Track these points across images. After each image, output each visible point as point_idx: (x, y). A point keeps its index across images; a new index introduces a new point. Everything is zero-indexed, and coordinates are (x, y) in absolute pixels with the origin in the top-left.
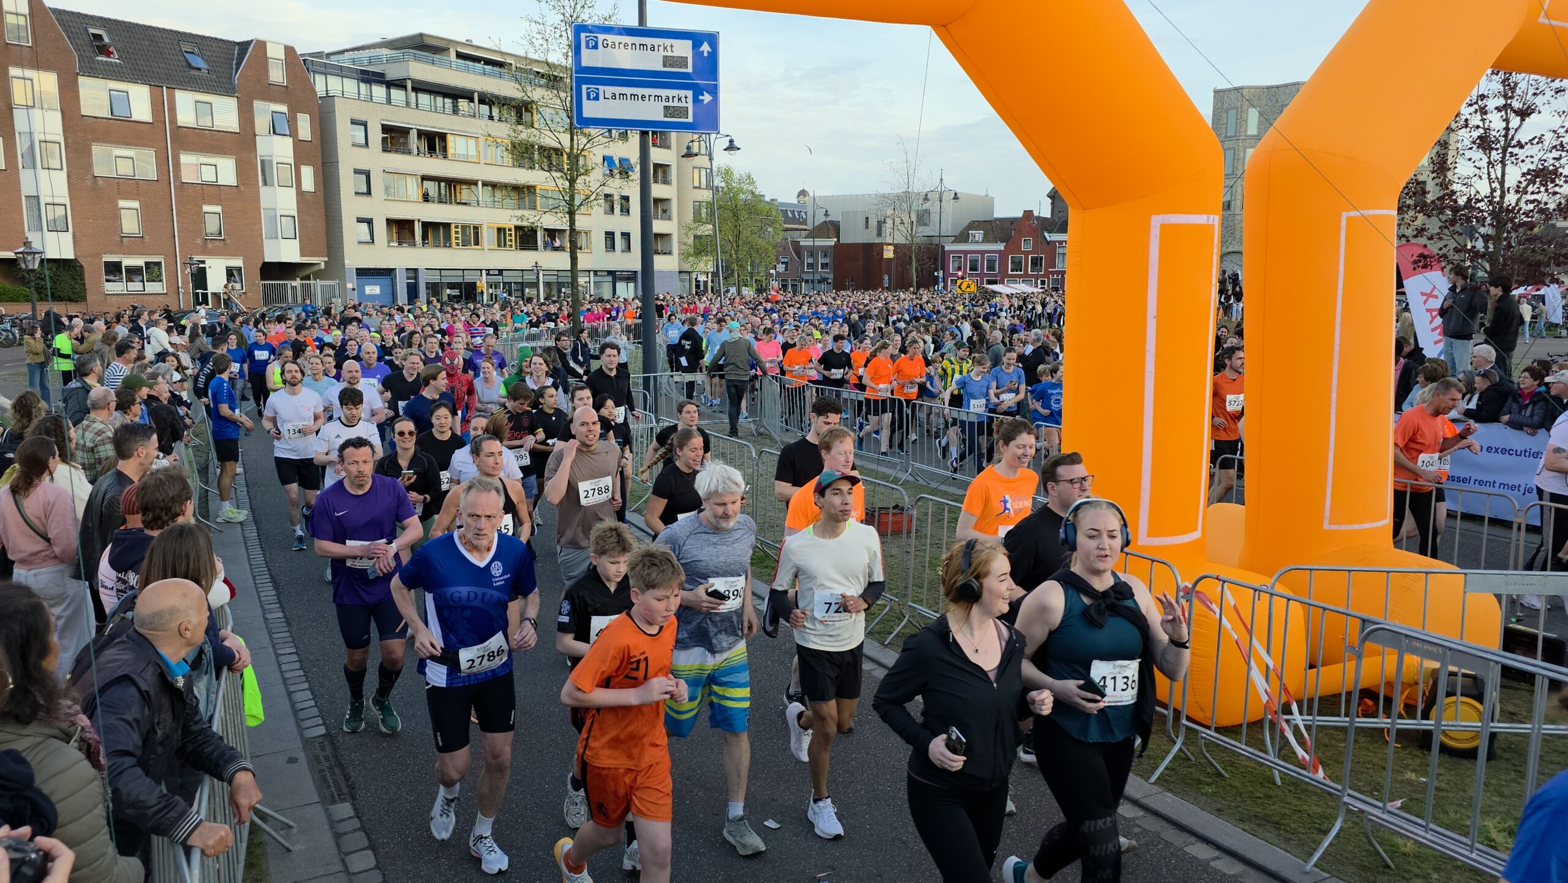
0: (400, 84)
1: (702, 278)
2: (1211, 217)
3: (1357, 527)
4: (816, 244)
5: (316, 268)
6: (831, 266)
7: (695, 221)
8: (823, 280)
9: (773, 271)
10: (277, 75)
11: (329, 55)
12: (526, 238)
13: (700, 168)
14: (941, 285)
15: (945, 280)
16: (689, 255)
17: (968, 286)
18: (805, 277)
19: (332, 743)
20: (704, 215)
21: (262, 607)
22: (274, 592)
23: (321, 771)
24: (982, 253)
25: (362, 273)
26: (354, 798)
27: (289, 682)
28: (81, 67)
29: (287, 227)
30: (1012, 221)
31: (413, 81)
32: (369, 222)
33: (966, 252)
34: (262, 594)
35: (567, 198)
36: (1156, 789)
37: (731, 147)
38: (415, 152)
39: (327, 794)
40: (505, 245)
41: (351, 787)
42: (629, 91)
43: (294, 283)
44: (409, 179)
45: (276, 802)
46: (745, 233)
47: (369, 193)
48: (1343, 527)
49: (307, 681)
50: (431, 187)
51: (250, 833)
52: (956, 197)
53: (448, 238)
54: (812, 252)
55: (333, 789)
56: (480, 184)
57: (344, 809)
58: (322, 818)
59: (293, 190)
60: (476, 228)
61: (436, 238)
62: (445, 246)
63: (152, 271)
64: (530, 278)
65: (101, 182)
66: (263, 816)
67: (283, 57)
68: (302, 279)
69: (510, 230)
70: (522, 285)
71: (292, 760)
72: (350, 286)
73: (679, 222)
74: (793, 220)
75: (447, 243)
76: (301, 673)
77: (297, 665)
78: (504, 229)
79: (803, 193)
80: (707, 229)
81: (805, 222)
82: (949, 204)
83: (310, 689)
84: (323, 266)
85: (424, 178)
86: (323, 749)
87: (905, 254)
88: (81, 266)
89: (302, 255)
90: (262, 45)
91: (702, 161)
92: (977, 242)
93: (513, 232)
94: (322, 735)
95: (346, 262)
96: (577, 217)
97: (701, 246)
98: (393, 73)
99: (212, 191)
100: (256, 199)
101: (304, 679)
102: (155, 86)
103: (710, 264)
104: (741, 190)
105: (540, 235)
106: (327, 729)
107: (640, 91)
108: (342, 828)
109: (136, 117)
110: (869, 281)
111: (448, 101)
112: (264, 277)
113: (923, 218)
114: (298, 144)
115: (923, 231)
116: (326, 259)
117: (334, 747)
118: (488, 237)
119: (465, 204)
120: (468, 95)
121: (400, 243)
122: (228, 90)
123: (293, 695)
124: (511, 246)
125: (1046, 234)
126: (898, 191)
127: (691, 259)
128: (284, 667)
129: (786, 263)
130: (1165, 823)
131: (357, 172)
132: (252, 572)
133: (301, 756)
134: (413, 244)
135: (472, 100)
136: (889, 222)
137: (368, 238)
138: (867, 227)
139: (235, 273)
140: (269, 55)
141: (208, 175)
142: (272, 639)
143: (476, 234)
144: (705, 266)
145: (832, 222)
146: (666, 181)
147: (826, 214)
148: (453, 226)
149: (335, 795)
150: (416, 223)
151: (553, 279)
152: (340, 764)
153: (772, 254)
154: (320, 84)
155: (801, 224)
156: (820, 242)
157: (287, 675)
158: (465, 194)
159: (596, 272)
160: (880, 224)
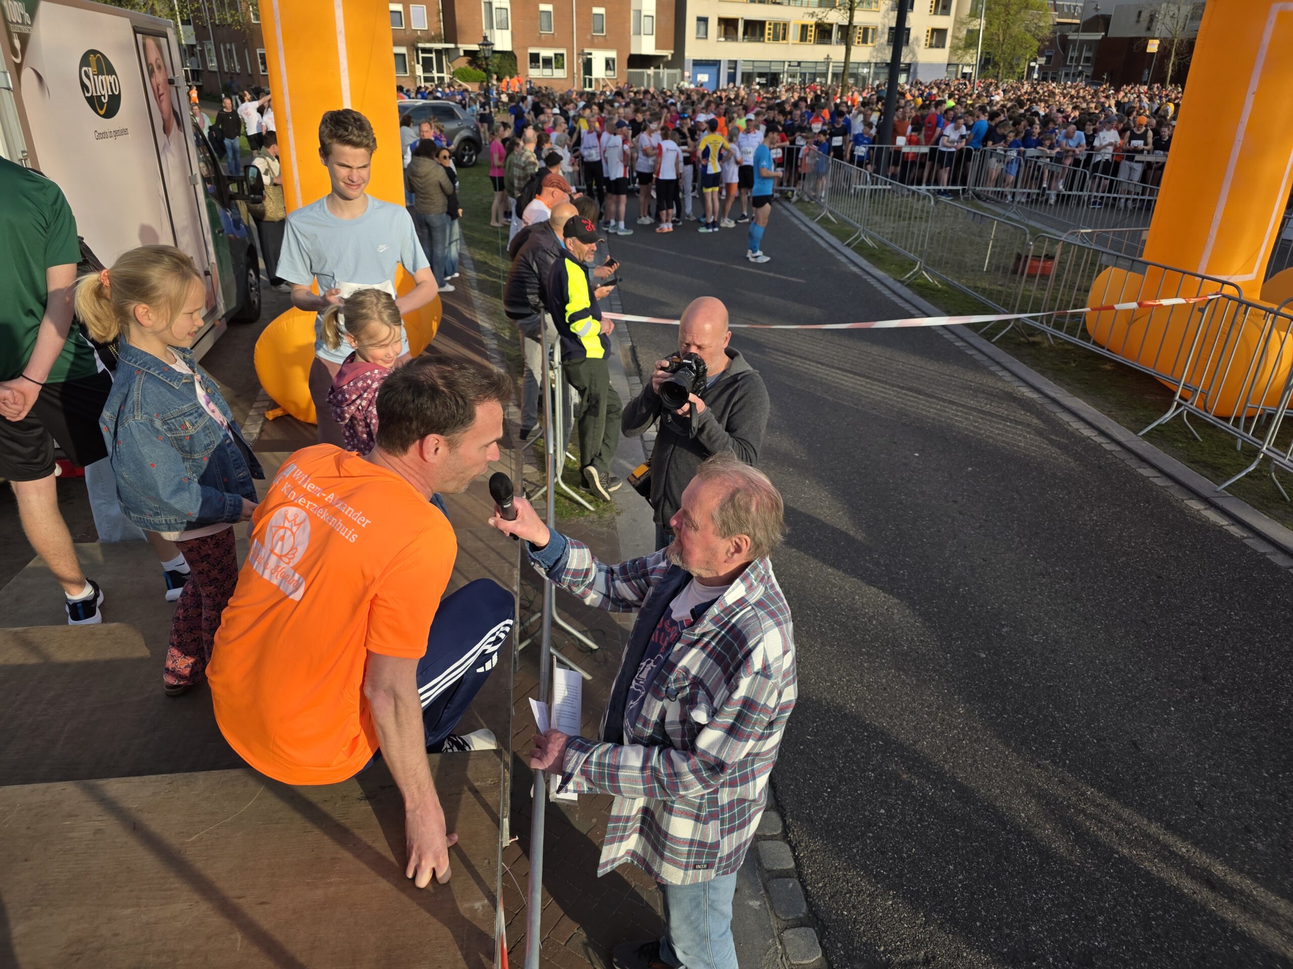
1: (967, 70)
4: (1083, 38)
5: (665, 60)
6: (1093, 60)
7: (970, 16)
9: (1033, 64)
16: (960, 49)
25: (697, 63)
29: (649, 25)
32: (705, 21)
40: (806, 40)
43: (649, 71)
53: (762, 34)
54: (1077, 46)
60: (785, 25)
61: (754, 34)
62: (760, 41)
63: (557, 61)
64: (821, 68)
68: (655, 68)
69: (811, 27)
70: (814, 75)
72: (687, 74)
73: (956, 18)
75: (761, 38)
78: (807, 26)
84: (670, 58)
87: (1168, 49)
88: (515, 57)
93: (813, 29)
95: (687, 55)
97: (970, 42)
105: (834, 30)
110: (1128, 76)
112: (629, 66)
116: (673, 52)
118: (794, 33)
119: (779, 3)
121: (727, 39)
124: (810, 41)
127: (960, 52)
134: (736, 39)
136: (1159, 17)
138: (1138, 21)
139: (611, 63)
143: (785, 29)
145: (1102, 16)
147: (1096, 9)
148: (767, 24)
150: (740, 22)
155: (1075, 18)
156: (1088, 36)
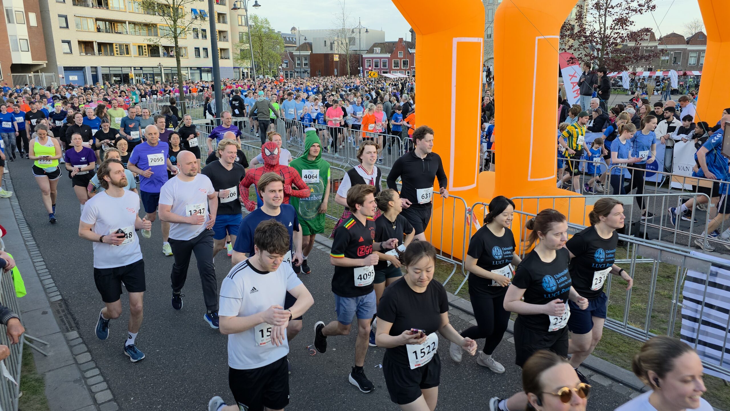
1: (245, 71)
2: (480, 38)
3: (542, 179)
4: (301, 54)
5: (41, 67)
6: (309, 65)
7: (240, 42)
8: (305, 72)
9: (280, 67)
12: (154, 51)
13: (241, 15)
14: (362, 74)
15: (363, 72)
16: (238, 59)
17: (374, 75)
18: (297, 70)
19: (65, 303)
20: (244, 39)
21: (24, 239)
22: (30, 232)
23: (60, 317)
24: (380, 58)
25: (67, 69)
26: (78, 328)
27: (40, 275)
29: (24, 45)
30: (394, 43)
32: (69, 42)
33: (373, 58)
34: (23, 233)
35: (173, 30)
36: (457, 297)
37: (256, 5)
38: (91, 6)
39: (64, 327)
40: (143, 54)
41: (77, 324)
43: (30, 75)
44: (89, 20)
45: (37, 333)
46: (265, 49)
47: (67, 27)
48: (536, 180)
49: (50, 274)
50: (101, 24)
51: (24, 349)
52: (367, 31)
53: (112, 51)
54: (299, 57)
55: (67, 325)
56: (127, 23)
57: (74, 334)
58: (62, 339)
59: (25, 26)
60: (126, 46)
61: (106, 51)
62: (111, 55)
66: (31, 341)
68: (34, 72)
69: (145, 47)
70: (153, 75)
71: (44, 313)
72: (61, 76)
73: (232, 43)
74: (289, 42)
75: (112, 53)
76: (47, 270)
77: (45, 267)
78: (142, 46)
79: (293, 29)
80: (246, 46)
81: (295, 43)
82: (364, 35)
83: (52, 278)
84: (45, 66)
85: (97, 20)
86: (61, 306)
87: (344, 59)
89: (33, 60)
91: (241, 12)
92: (378, 53)
93: (146, 48)
94: (60, 300)
95: (58, 63)
96: (178, 40)
97: (244, 55)
100: (5, 30)
101: (49, 273)
103: (249, 64)
104: (263, 27)
105: (161, 49)
106: (62, 296)
108: (73, 343)
110: (327, 72)
113: (352, 40)
114: (26, 2)
115: (352, 48)
116: (47, 62)
117: (67, 305)
118: (133, 50)
119: (120, 33)
121: (86, 54)
123: (43, 282)
124: (146, 55)
125: (409, 49)
126: (339, 28)
127: (239, 61)
128: (37, 268)
129: (287, 63)
130: (461, 312)
131: (60, 16)
132: (17, 222)
133: (50, 311)
136: (336, 43)
137: (69, 51)
138: (325, 46)
142: (30, 255)
143: (127, 49)
144: (246, 65)
145: (308, 43)
146: (224, 22)
147: (305, 39)
148: (114, 45)
149: (69, 327)
150: (94, 43)
151: (169, 72)
152: (70, 313)
153: (280, 58)
155: (293, 44)
156: (303, 53)
157: (39, 272)
158: (119, 28)
159: (191, 68)
160: (332, 44)
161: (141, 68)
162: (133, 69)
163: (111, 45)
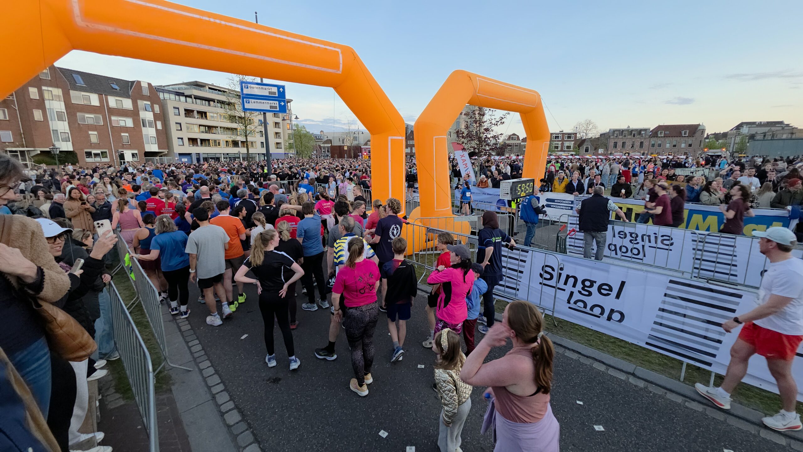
0: (190, 96)
1: (292, 155)
3: (443, 210)
5: (164, 153)
7: (288, 139)
8: (328, 156)
9: (312, 154)
10: (146, 92)
11: (164, 86)
12: (235, 144)
13: (288, 124)
14: (361, 157)
18: (323, 155)
20: (291, 138)
25: (180, 154)
28: (70, 87)
29: (153, 140)
31: (194, 95)
33: (367, 148)
35: (245, 132)
37: (297, 118)
38: (196, 117)
42: (259, 101)
43: (157, 158)
44: (195, 126)
46: (303, 143)
47: (181, 130)
48: (439, 210)
50: (202, 128)
52: (362, 133)
53: (209, 144)
56: (219, 127)
59: (154, 129)
60: (218, 141)
63: (103, 154)
64: (237, 156)
65: (81, 126)
67: (147, 86)
70: (235, 158)
73: (283, 140)
74: (319, 139)
79: (322, 131)
80: (292, 141)
81: (322, 140)
82: (361, 135)
84: (166, 153)
85: (200, 125)
88: (76, 153)
89: (159, 149)
90: (139, 82)
91: (288, 122)
96: (248, 137)
97: (291, 146)
98: (187, 93)
99: (125, 129)
100: (141, 131)
102: (100, 95)
104: (301, 130)
107: (262, 101)
109: (93, 104)
111: (207, 102)
112: (145, 157)
113: (355, 138)
114: (155, 115)
115: (355, 143)
116: (168, 150)
118: (223, 144)
120: (213, 101)
121: (193, 146)
122: (128, 97)
126: (347, 131)
127: (287, 150)
129: (317, 151)
131: (176, 123)
134: (198, 146)
135: (214, 102)
136: (345, 140)
137: (182, 144)
139: (135, 155)
140: (142, 85)
141: (122, 124)
143: (219, 143)
144: (292, 152)
145: (329, 140)
146: (279, 128)
147: (327, 137)
148: (211, 140)
151: (243, 156)
153: (312, 148)
154: (161, 95)
156: (326, 145)
158: (214, 130)
159: (258, 154)
160: (343, 140)
161: (228, 154)
162: (222, 154)
163: (209, 140)
